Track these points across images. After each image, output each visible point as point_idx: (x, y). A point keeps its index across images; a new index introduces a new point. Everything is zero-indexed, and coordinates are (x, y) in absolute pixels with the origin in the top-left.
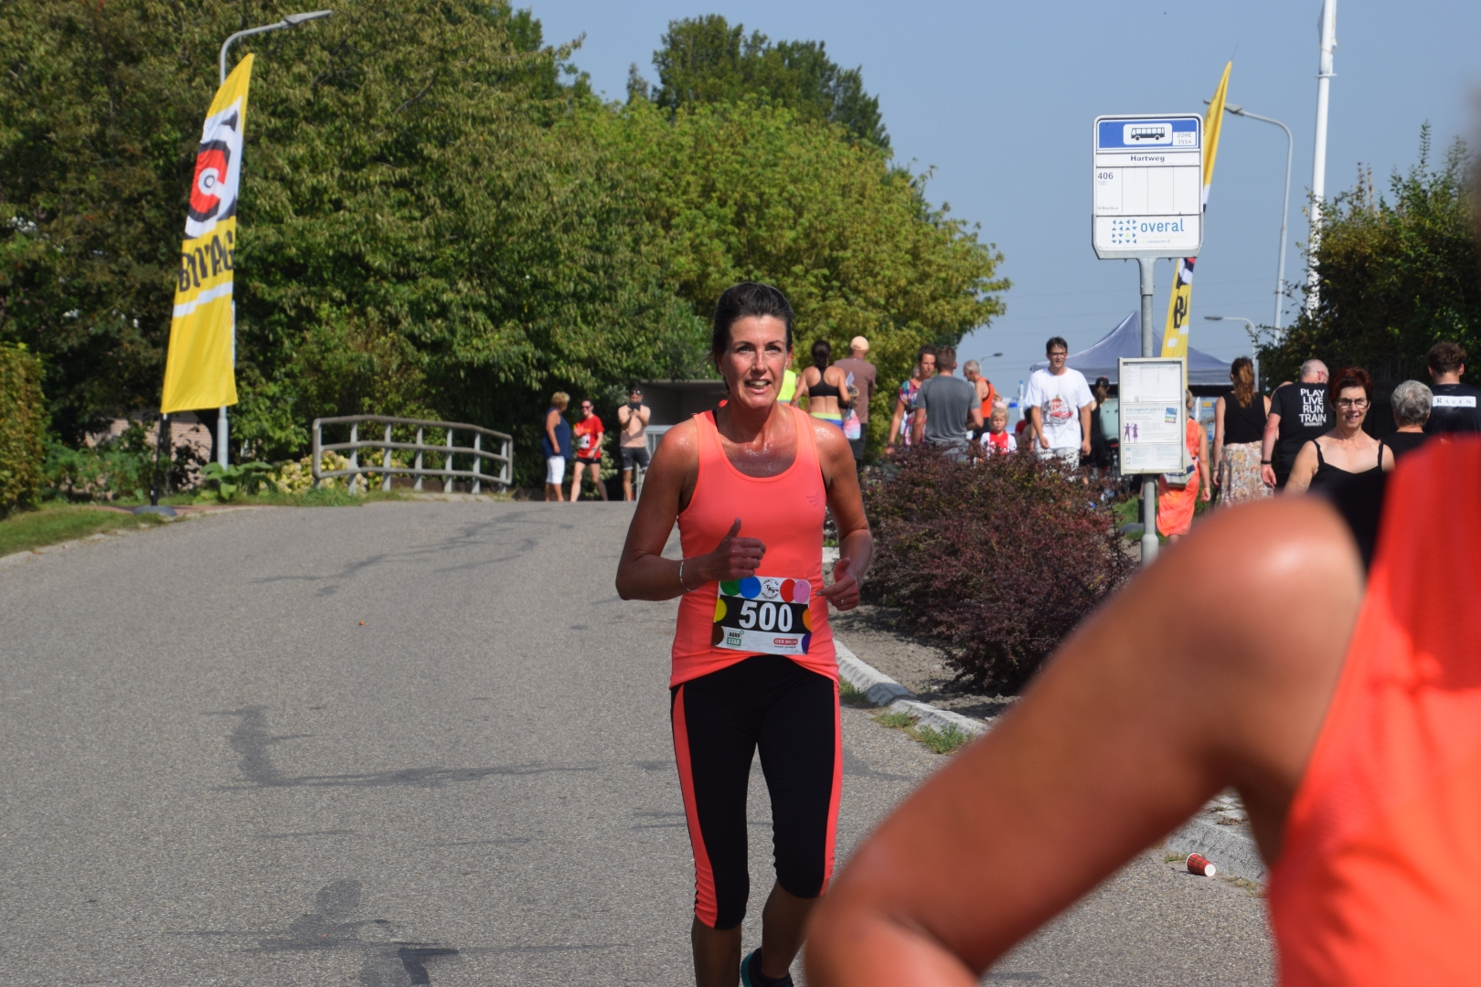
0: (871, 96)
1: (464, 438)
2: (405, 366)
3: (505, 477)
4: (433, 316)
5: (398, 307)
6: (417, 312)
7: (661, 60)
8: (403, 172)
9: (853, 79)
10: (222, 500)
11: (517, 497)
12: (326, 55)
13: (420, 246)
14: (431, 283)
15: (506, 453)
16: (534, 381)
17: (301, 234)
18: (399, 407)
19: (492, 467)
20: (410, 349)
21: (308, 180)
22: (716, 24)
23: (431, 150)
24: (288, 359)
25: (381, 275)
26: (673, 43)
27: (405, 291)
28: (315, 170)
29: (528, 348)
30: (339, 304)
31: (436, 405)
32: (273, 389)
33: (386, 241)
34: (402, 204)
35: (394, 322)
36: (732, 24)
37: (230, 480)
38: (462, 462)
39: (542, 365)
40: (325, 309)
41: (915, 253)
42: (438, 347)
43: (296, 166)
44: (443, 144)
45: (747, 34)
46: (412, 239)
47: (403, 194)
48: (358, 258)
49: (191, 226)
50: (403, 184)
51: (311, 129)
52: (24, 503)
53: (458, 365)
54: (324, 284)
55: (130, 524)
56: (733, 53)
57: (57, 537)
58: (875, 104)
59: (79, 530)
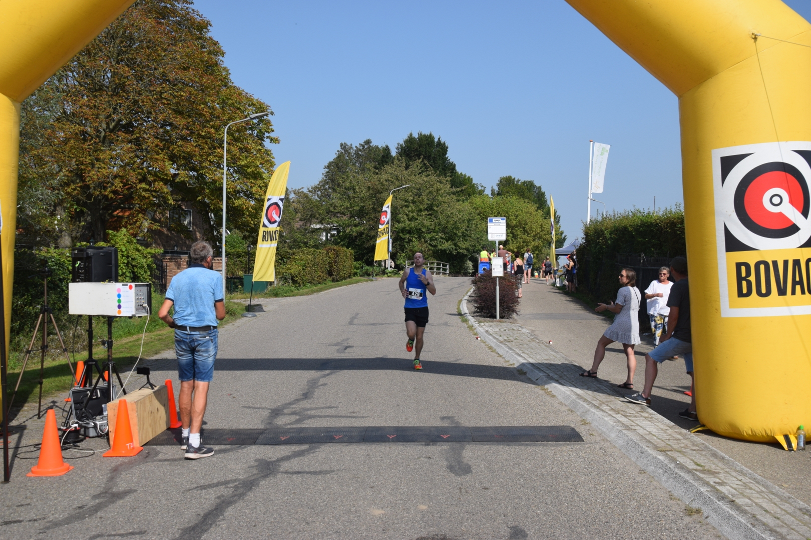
0: (543, 191)
1: (438, 264)
2: (429, 250)
3: (448, 272)
4: (434, 240)
5: (427, 239)
6: (431, 239)
7: (498, 185)
8: (430, 212)
9: (540, 188)
10: (388, 276)
11: (449, 276)
12: (416, 191)
13: (432, 227)
14: (434, 234)
15: (448, 267)
16: (454, 253)
17: (409, 225)
18: (428, 258)
19: (445, 270)
20: (430, 247)
21: (411, 215)
22: (510, 177)
23: (435, 208)
24: (406, 249)
25: (423, 232)
26: (501, 182)
27: (429, 236)
28: (413, 212)
29: (454, 247)
30: (416, 238)
31: (435, 258)
32: (404, 254)
33: (425, 227)
34: (430, 218)
35: (427, 242)
36: (513, 177)
37: (390, 273)
38: (438, 269)
39: (456, 250)
40: (414, 239)
41: (541, 226)
42: (435, 246)
43: (409, 211)
44: (437, 207)
45: (516, 179)
46: (430, 225)
47: (430, 217)
48: (420, 229)
49: (380, 226)
50: (429, 215)
51: (411, 205)
52: (349, 277)
53: (439, 250)
54: (414, 234)
55: (367, 281)
56: (513, 183)
57: (352, 284)
58: (544, 193)
59: (357, 282)
